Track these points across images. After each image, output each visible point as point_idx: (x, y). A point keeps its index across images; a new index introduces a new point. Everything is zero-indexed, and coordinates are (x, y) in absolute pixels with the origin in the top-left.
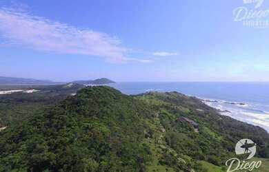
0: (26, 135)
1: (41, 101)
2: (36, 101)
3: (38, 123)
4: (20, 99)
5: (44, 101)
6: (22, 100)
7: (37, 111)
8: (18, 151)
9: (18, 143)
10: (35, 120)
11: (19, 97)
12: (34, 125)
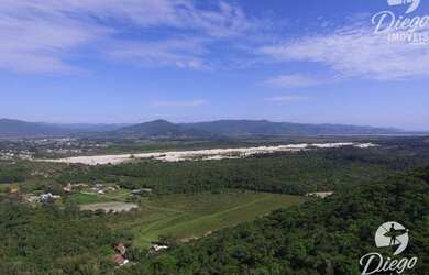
0: (356, 211)
1: (380, 162)
2: (372, 162)
3: (376, 198)
4: (349, 156)
5: (387, 163)
6: (352, 158)
7: (375, 178)
8: (347, 231)
9: (346, 219)
10: (371, 192)
11: (349, 154)
12: (369, 198)
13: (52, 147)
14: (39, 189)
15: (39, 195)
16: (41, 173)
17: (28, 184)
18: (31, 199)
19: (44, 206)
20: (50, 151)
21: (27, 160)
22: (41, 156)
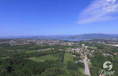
13: (111, 41)
14: (106, 52)
15: (106, 54)
16: (107, 48)
17: (103, 50)
18: (105, 54)
19: (108, 57)
20: (110, 42)
21: (103, 44)
22: (107, 43)
